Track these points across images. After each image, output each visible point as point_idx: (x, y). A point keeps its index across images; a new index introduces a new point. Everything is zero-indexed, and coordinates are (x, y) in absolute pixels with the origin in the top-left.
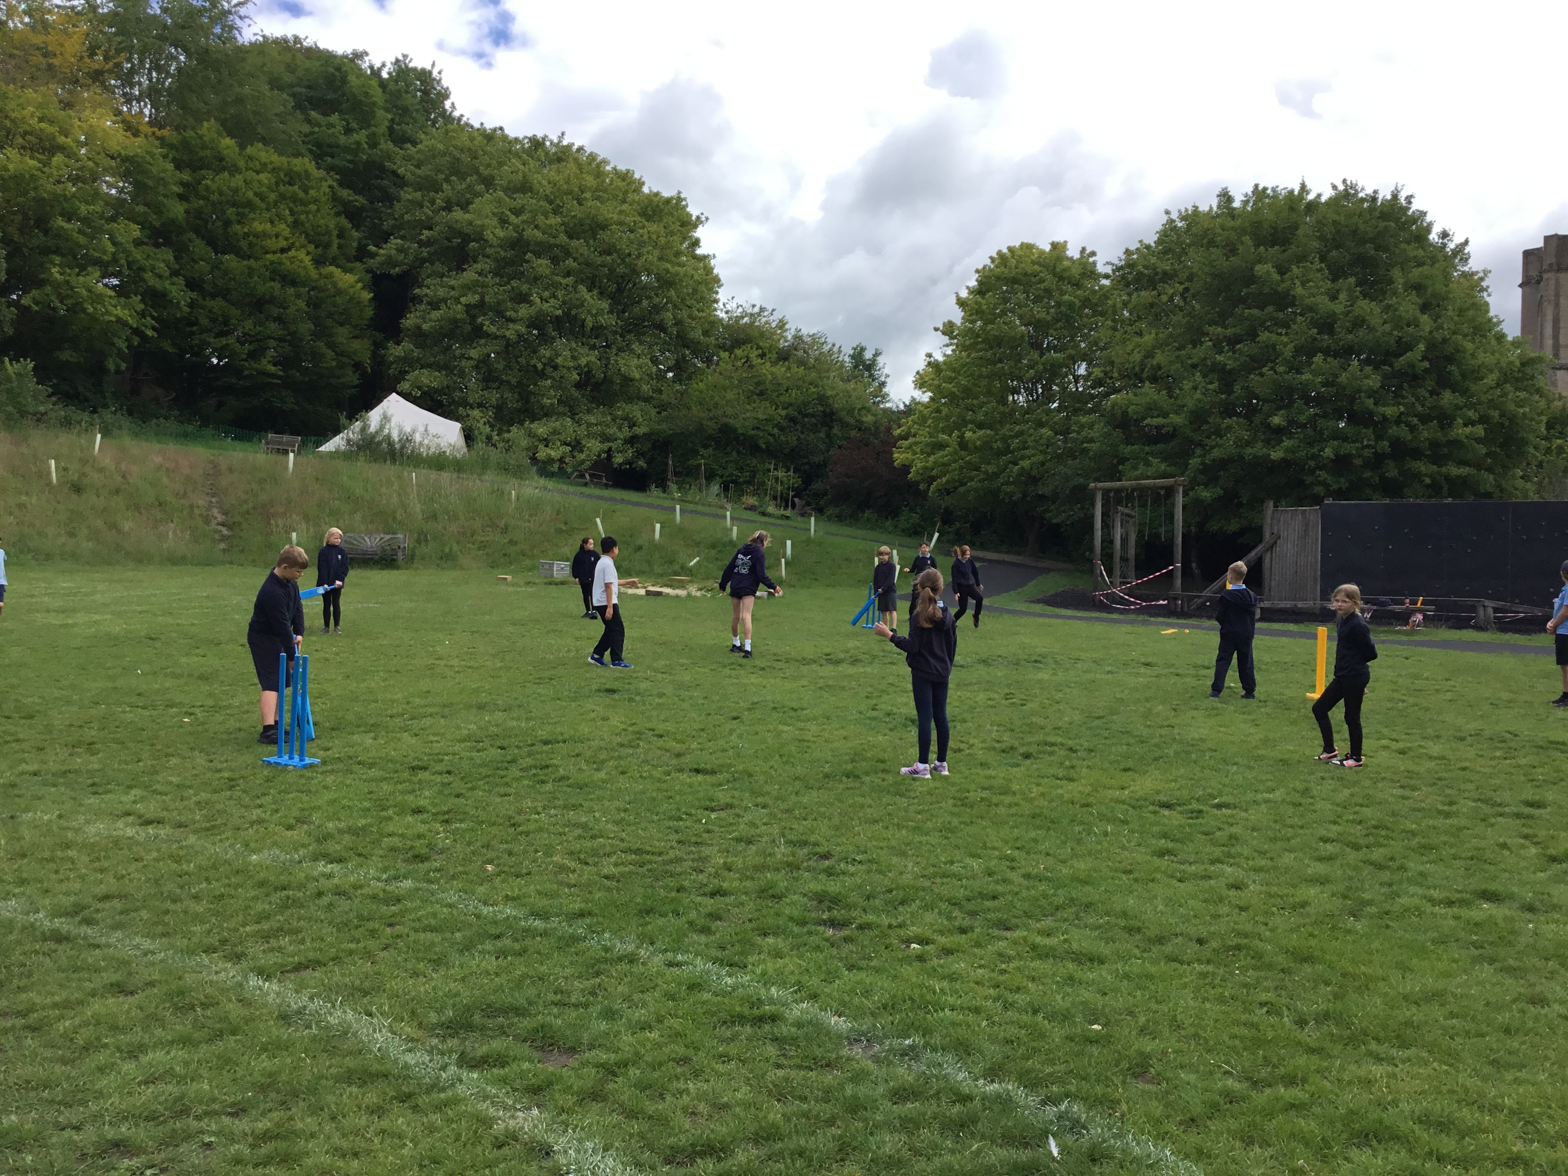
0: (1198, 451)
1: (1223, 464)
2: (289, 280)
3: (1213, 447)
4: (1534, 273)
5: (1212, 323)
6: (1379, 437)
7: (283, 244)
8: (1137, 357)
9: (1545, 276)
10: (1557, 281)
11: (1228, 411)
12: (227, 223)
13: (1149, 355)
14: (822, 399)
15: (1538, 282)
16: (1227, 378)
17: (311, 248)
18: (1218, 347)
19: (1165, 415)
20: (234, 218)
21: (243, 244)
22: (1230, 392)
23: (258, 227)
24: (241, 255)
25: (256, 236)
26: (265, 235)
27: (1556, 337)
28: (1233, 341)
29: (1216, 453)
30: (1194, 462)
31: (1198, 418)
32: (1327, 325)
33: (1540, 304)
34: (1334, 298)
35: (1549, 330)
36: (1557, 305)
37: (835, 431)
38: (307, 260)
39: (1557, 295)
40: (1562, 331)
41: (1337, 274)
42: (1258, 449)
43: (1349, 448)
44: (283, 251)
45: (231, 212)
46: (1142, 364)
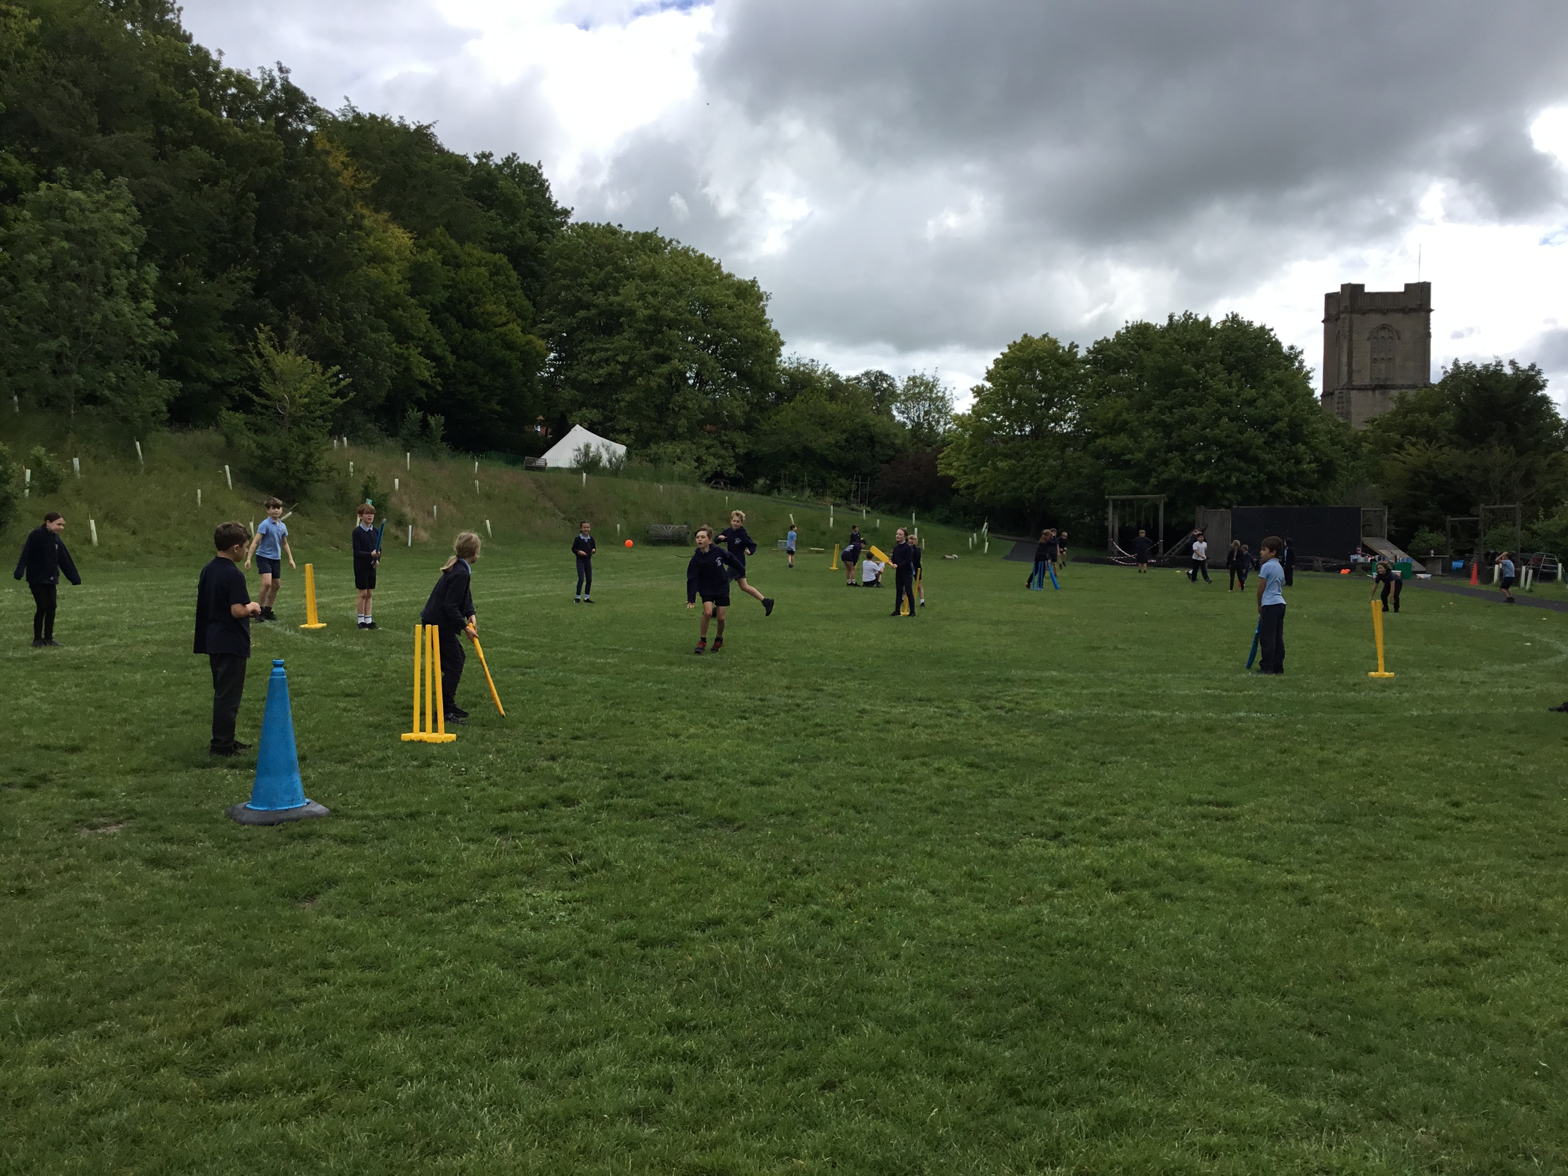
0: (1154, 474)
1: (1168, 482)
2: (509, 346)
3: (1162, 473)
4: (1333, 312)
5: (1156, 398)
6: (1260, 470)
7: (504, 320)
8: (1111, 415)
9: (1342, 316)
10: (1351, 320)
11: (1169, 449)
12: (470, 306)
13: (1119, 414)
14: (865, 426)
15: (1337, 320)
16: (1167, 429)
17: (519, 321)
18: (1162, 412)
19: (1132, 453)
20: (473, 301)
21: (481, 320)
22: (1170, 438)
23: (490, 308)
24: (483, 329)
25: (488, 314)
26: (494, 314)
27: (1350, 364)
28: (1170, 409)
29: (1165, 476)
30: (1153, 481)
31: (1151, 453)
32: (1225, 401)
33: (1338, 337)
34: (1230, 386)
35: (1344, 360)
36: (1351, 340)
37: (878, 449)
38: (519, 329)
39: (1351, 332)
40: (1354, 360)
41: (1230, 369)
42: (1188, 476)
43: (1244, 478)
44: (504, 324)
45: (471, 298)
46: (1115, 421)
